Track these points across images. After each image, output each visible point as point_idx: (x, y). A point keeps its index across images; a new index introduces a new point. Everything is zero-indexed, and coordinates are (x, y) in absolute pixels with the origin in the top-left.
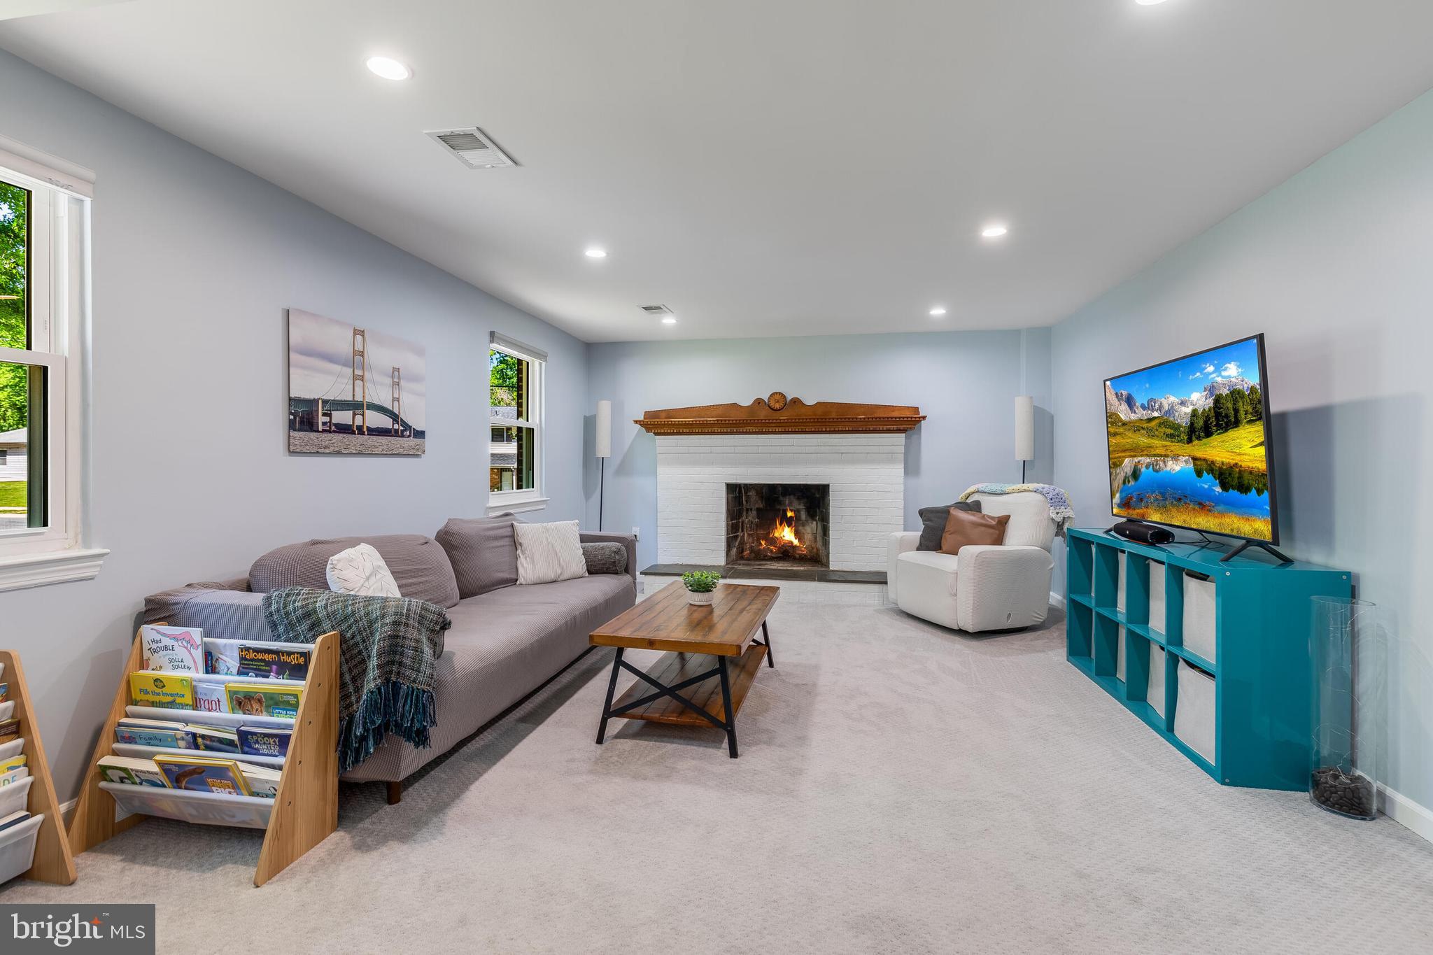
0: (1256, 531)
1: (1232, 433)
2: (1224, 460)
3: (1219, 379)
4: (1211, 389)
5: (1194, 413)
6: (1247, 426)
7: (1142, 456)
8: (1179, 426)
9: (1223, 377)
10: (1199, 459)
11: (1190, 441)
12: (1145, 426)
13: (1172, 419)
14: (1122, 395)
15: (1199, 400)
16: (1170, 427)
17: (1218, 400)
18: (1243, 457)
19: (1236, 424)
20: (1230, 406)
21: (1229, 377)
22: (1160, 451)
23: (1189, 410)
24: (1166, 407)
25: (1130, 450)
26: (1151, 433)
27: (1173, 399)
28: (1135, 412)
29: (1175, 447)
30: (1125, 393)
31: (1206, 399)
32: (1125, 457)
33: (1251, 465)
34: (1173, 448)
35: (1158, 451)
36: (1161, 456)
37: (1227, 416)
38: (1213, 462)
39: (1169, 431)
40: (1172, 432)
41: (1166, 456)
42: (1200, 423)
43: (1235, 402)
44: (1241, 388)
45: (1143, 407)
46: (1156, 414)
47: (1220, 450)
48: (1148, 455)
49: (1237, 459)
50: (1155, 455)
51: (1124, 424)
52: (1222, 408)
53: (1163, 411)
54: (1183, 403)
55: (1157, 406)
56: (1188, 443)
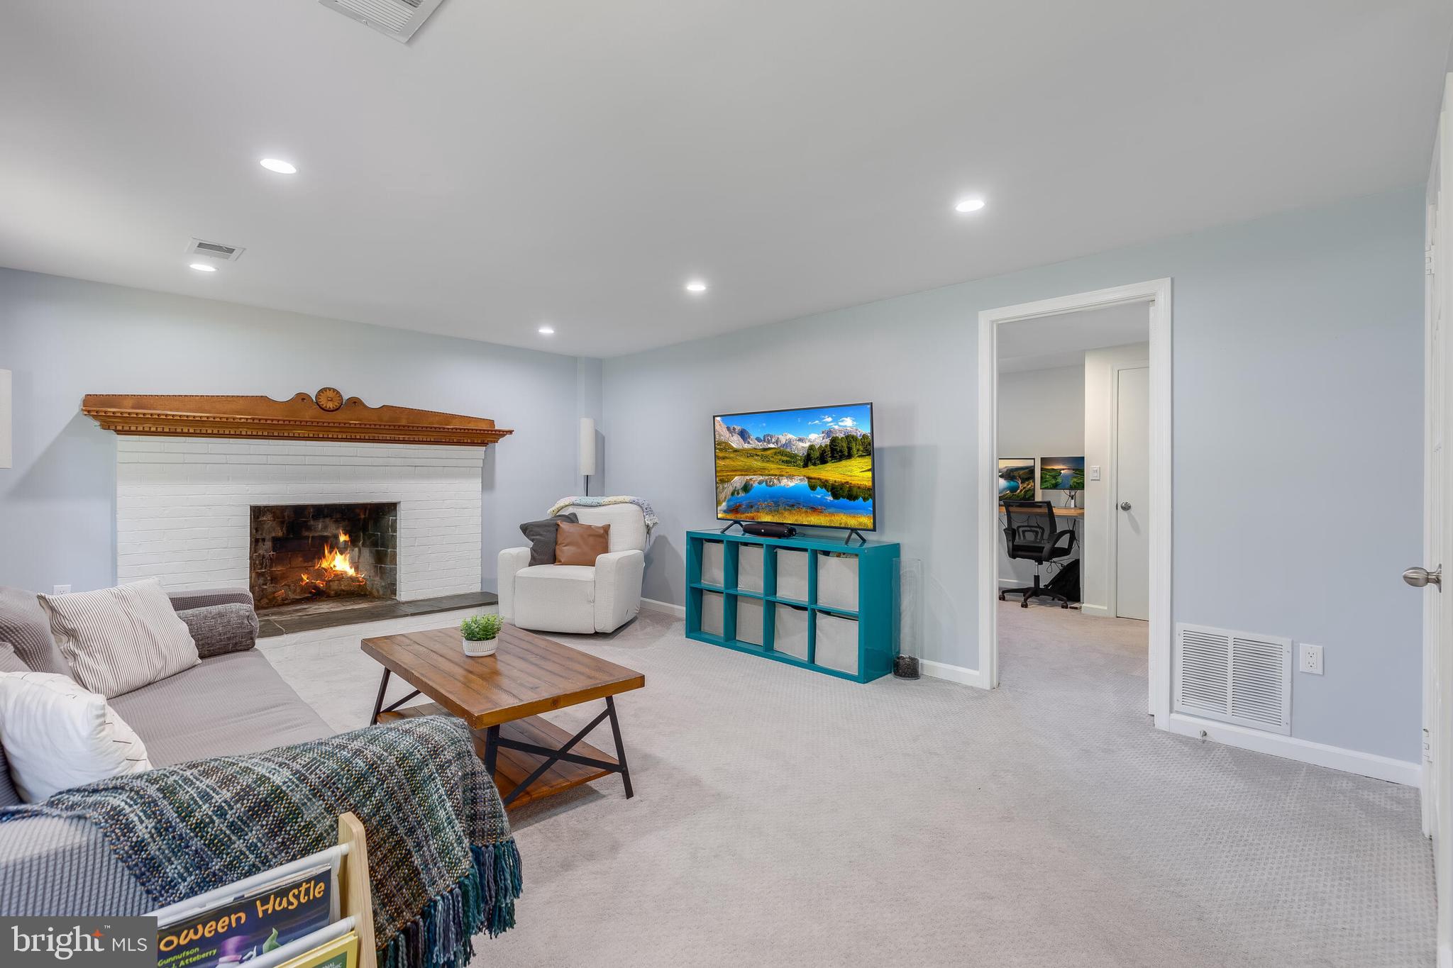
0: (860, 524)
1: (844, 463)
2: (837, 480)
3: (836, 427)
4: (829, 433)
5: (811, 448)
6: (858, 459)
7: (754, 475)
8: (795, 456)
9: (839, 426)
10: (811, 478)
11: (806, 465)
12: (759, 453)
13: (788, 450)
14: (734, 429)
15: (816, 439)
16: (786, 455)
17: (834, 440)
18: (853, 478)
19: (850, 456)
20: (845, 445)
21: (846, 426)
22: (777, 472)
23: (807, 445)
24: (783, 441)
25: (741, 471)
26: (765, 459)
27: (790, 436)
28: (749, 443)
29: (791, 470)
30: (738, 428)
31: (823, 439)
32: (736, 475)
33: (859, 483)
34: (788, 471)
35: (772, 472)
36: (776, 475)
37: (841, 451)
38: (827, 481)
39: (785, 458)
40: (788, 459)
41: (782, 476)
42: (817, 454)
43: (849, 443)
44: (855, 434)
45: (758, 439)
46: (772, 446)
47: (833, 472)
48: (761, 475)
49: (848, 479)
50: (769, 475)
51: (736, 451)
52: (837, 446)
53: (779, 445)
54: (800, 440)
55: (773, 440)
56: (804, 467)
